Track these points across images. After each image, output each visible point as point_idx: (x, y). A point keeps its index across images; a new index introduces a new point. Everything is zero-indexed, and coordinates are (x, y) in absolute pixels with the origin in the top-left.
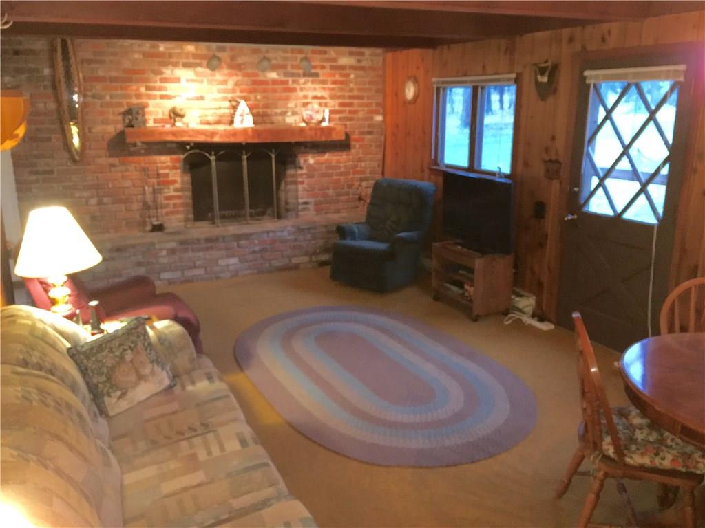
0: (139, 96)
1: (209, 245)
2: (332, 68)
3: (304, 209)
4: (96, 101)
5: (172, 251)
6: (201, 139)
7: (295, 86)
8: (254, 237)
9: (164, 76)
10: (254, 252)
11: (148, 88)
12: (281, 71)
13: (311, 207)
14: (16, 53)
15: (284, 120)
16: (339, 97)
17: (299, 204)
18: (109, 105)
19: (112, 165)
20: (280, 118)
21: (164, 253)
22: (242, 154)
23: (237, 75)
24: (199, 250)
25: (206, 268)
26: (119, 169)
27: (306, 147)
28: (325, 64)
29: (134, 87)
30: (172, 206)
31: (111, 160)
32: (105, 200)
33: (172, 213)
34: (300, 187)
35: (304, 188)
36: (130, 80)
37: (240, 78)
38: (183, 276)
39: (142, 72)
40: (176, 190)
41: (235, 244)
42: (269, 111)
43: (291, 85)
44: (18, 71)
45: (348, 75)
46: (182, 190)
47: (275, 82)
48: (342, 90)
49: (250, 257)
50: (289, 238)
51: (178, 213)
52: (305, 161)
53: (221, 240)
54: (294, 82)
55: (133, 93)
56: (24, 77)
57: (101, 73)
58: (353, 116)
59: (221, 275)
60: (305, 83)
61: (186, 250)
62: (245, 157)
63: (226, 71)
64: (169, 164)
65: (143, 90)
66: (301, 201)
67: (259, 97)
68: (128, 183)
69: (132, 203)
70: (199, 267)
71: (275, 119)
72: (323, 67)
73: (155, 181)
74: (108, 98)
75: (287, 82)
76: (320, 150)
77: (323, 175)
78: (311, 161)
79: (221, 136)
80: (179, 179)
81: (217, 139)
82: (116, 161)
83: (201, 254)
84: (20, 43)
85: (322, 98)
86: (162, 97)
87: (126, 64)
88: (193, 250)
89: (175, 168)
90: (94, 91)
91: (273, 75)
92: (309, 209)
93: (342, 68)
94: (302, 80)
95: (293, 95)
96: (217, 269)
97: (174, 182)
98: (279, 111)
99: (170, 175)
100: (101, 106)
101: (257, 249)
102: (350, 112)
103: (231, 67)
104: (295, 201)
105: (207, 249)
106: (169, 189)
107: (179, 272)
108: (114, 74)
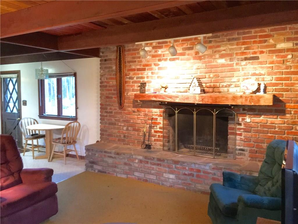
0: (147, 77)
1: (159, 163)
2: (270, 52)
3: (241, 154)
4: (130, 80)
5: (141, 161)
6: (169, 100)
7: (238, 67)
8: (186, 164)
9: (159, 66)
10: (185, 174)
11: (152, 73)
12: (228, 58)
13: (247, 153)
14: (106, 60)
15: (228, 90)
16: (276, 73)
17: (236, 149)
18: (135, 82)
19: (134, 112)
20: (226, 89)
21: (137, 161)
22: (194, 111)
23: (199, 63)
24: (154, 164)
25: (157, 176)
26: (136, 114)
27: (244, 110)
28: (264, 50)
29: (146, 73)
30: (157, 137)
31: (133, 109)
32: (130, 128)
33: (157, 140)
34: (238, 137)
35: (241, 138)
36: (144, 70)
37: (200, 65)
38: (145, 177)
39: (150, 65)
40: (160, 128)
41: (174, 166)
42: (218, 84)
43: (235, 67)
44: (106, 68)
45: (286, 56)
46: (163, 128)
47: (223, 65)
48: (279, 67)
49: (183, 177)
50: (211, 171)
51: (160, 141)
52: (243, 119)
53: (166, 161)
54: (237, 64)
55: (146, 76)
56: (107, 70)
57: (133, 67)
58: (289, 88)
59: (165, 183)
60: (246, 65)
61: (147, 162)
62: (195, 113)
63: (192, 61)
64: (158, 113)
65: (150, 74)
66: (238, 147)
67: (211, 76)
68: (139, 121)
69: (141, 132)
70: (152, 174)
71: (221, 89)
72: (262, 52)
73: (150, 121)
74: (135, 79)
75: (232, 65)
76: (256, 113)
77: (258, 131)
78: (248, 120)
79: (180, 99)
80: (162, 122)
81: (177, 100)
82: (136, 110)
83: (154, 167)
84: (107, 56)
85: (260, 75)
86: (158, 77)
87: (144, 62)
88: (151, 164)
89: (160, 116)
90: (130, 76)
91: (222, 61)
92: (245, 155)
93: (280, 51)
94: (244, 63)
95: (236, 74)
96: (162, 178)
97: (159, 123)
98: (225, 84)
99: (158, 120)
100: (132, 83)
101: (186, 173)
102: (286, 85)
103: (195, 58)
104: (233, 147)
105: (158, 165)
106: (157, 127)
107: (143, 174)
108: (138, 67)
